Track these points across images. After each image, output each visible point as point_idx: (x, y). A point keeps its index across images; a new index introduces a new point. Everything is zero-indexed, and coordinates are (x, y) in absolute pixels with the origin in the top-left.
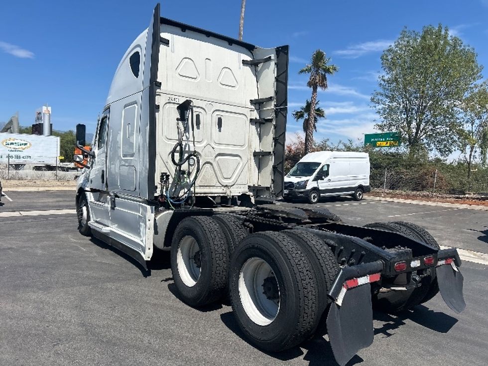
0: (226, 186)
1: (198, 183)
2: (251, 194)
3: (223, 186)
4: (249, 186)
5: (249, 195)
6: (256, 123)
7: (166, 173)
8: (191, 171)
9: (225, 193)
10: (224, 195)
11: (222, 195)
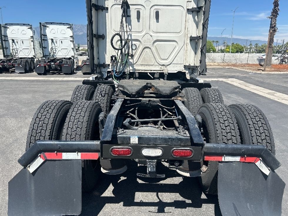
0: (163, 65)
1: (139, 62)
2: (187, 72)
3: (160, 65)
4: (184, 65)
5: (185, 73)
6: (193, 12)
7: (115, 56)
8: (134, 54)
9: (163, 70)
10: (161, 72)
11: (160, 72)
